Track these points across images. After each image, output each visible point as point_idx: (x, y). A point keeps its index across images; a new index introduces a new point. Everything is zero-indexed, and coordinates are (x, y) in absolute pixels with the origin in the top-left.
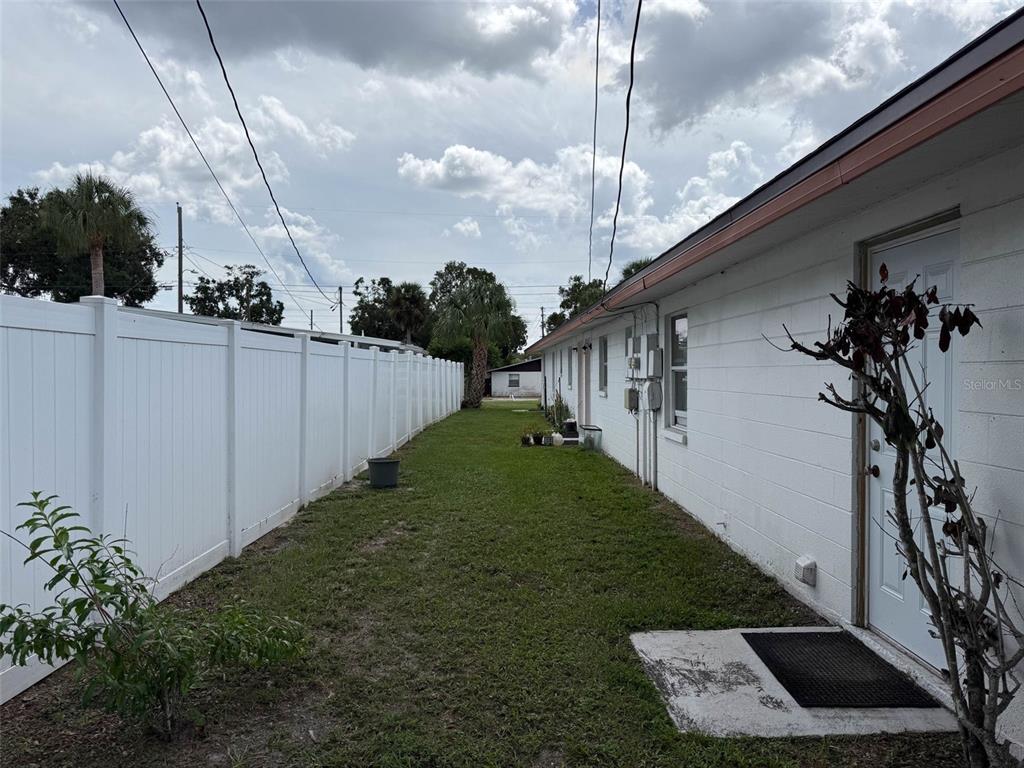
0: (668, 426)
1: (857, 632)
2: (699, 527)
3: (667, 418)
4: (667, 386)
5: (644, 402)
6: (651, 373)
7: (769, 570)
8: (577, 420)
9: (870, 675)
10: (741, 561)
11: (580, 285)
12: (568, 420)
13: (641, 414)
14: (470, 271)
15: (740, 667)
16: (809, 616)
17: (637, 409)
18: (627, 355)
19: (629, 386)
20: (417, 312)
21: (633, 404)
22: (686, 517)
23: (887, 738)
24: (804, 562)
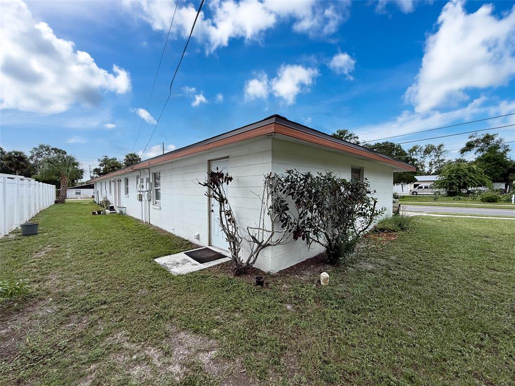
0: (153, 205)
1: (209, 247)
2: (165, 231)
3: (153, 203)
4: (153, 193)
5: (145, 198)
6: (148, 189)
7: (186, 238)
8: (114, 205)
9: (213, 255)
10: (179, 238)
11: (107, 159)
12: (110, 205)
13: (143, 202)
14: (53, 149)
15: (185, 260)
16: (198, 246)
17: (142, 200)
18: (137, 183)
19: (139, 193)
20: (22, 163)
21: (140, 198)
22: (161, 230)
23: (219, 265)
24: (196, 234)
